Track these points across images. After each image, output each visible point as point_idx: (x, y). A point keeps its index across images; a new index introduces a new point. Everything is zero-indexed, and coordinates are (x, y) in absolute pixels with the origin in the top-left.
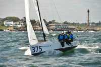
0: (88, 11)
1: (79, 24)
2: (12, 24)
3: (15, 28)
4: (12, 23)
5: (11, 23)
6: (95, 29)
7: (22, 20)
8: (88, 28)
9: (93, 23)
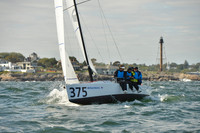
0: (162, 41)
1: (144, 65)
2: (8, 68)
3: (16, 76)
4: (9, 64)
5: (6, 65)
6: (175, 76)
7: (29, 59)
8: (162, 74)
9: (173, 65)
